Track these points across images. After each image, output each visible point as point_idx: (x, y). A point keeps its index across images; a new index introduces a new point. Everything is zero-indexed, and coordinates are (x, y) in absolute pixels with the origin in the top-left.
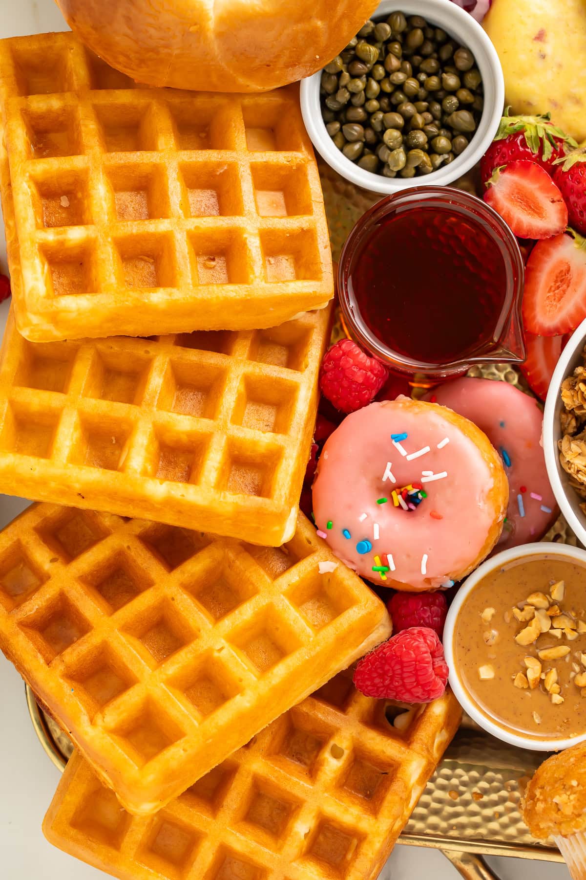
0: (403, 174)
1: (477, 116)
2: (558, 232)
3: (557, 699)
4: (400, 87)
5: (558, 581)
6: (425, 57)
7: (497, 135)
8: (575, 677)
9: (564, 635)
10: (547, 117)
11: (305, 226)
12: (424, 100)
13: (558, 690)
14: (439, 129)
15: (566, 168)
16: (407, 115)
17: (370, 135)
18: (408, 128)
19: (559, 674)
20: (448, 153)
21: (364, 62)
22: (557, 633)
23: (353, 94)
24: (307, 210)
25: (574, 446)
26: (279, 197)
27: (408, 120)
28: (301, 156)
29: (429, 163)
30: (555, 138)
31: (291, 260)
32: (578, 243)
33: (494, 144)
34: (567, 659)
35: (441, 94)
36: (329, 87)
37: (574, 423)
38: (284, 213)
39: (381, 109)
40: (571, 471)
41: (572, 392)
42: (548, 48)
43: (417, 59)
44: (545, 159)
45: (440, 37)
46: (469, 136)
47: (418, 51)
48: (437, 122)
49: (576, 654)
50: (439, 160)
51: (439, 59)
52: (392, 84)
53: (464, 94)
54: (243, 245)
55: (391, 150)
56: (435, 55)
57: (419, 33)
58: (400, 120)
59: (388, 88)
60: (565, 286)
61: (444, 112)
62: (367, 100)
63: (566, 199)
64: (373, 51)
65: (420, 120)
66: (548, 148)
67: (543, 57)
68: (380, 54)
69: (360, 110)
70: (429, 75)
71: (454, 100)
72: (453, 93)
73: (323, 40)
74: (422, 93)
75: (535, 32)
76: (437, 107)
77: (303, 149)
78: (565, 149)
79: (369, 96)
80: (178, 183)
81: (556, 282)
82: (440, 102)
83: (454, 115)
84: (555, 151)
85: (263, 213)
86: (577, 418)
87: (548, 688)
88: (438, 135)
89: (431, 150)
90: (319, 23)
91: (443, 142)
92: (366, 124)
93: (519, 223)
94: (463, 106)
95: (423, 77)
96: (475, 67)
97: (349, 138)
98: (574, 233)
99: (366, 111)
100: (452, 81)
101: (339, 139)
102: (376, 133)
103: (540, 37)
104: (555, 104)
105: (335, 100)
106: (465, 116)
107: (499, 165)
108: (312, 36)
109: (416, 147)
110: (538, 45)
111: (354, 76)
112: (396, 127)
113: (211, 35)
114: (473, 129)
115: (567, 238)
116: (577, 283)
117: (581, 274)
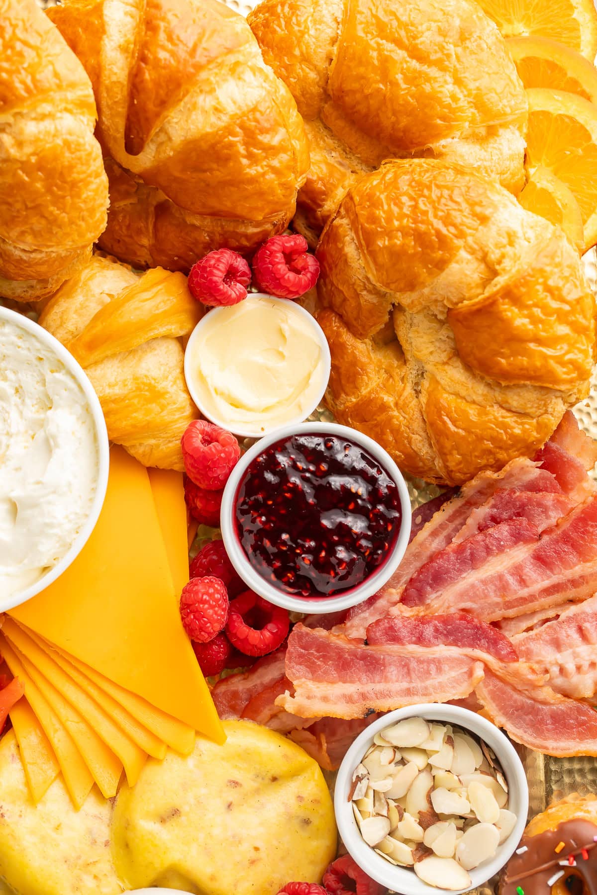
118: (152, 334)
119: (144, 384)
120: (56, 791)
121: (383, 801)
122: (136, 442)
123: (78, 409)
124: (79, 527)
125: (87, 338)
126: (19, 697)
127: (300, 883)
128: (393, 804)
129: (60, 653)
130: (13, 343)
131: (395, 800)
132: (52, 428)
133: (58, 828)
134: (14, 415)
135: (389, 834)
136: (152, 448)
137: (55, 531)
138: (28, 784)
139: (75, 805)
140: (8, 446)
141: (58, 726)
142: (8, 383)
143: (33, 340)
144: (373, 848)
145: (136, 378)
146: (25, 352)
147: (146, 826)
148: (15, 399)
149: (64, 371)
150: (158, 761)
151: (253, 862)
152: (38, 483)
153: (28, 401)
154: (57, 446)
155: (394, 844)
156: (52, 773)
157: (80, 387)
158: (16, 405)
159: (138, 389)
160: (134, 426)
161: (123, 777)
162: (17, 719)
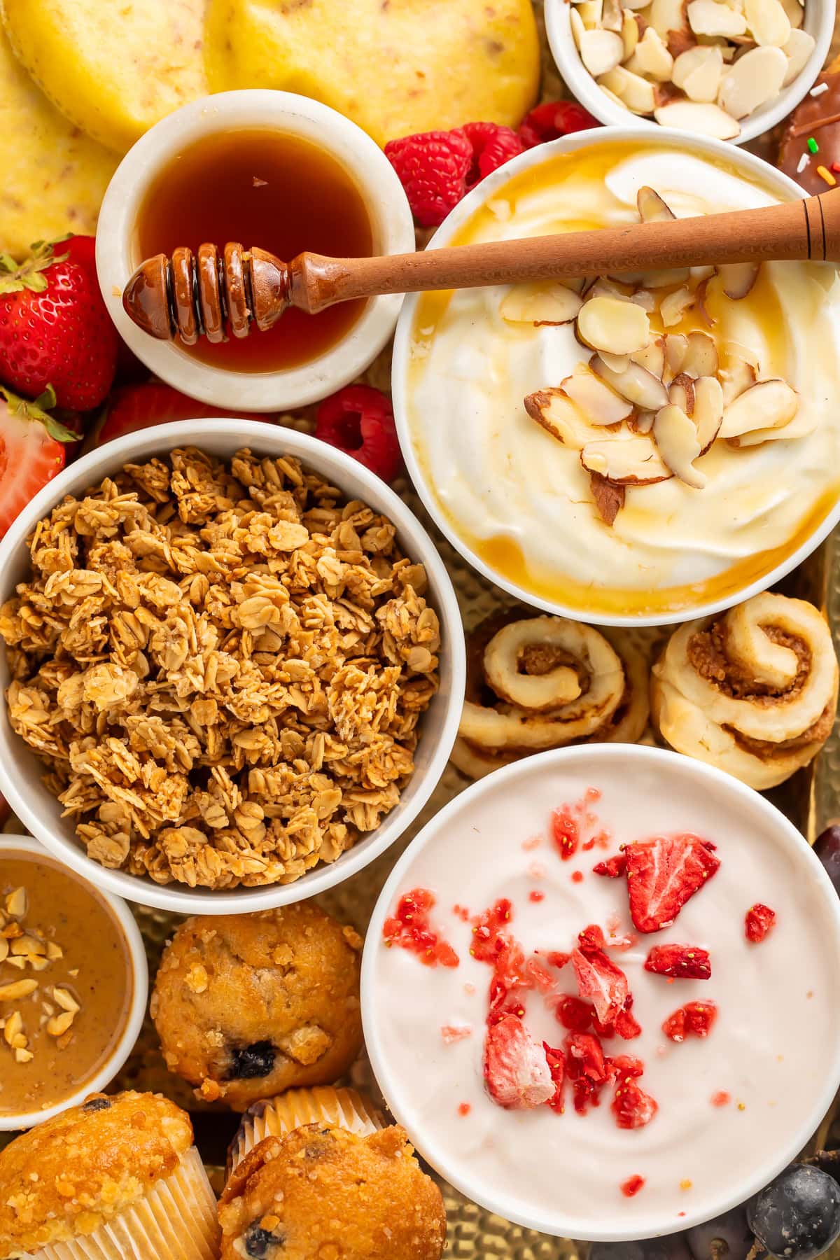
3: (23, 1055)
5: (16, 886)
8: (46, 1024)
9: (28, 964)
13: (25, 1043)
19: (24, 1019)
22: (18, 962)
25: (22, 696)
32: (12, 407)
34: (35, 998)
37: (23, 663)
40: (20, 732)
41: (14, 620)
49: (47, 990)
86: (29, 656)
87: (9, 1040)
98: (7, 395)
116: (15, 465)
117: (19, 452)
121: (616, 10)
127: (481, 124)
128: (630, 15)
131: (634, 11)
133: (126, 12)
135: (624, 64)
144: (597, 79)
147: (258, 14)
151: (414, 94)
155: (628, 79)
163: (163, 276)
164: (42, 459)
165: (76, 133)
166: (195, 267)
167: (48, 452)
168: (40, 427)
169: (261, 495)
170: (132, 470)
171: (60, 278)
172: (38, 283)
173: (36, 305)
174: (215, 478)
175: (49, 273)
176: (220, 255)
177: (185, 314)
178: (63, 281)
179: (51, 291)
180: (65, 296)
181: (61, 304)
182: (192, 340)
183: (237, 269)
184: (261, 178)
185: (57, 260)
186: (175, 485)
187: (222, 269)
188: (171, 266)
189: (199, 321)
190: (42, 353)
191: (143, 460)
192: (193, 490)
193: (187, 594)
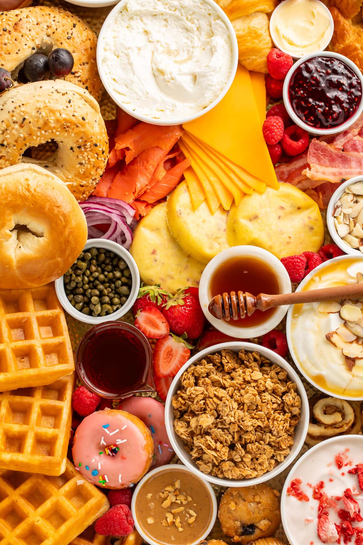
0: (101, 315)
1: (130, 287)
2: (166, 335)
3: (181, 529)
4: (97, 278)
5: (177, 480)
6: (107, 265)
7: (138, 296)
8: (187, 520)
9: (181, 502)
10: (159, 286)
11: (61, 341)
12: (108, 283)
13: (181, 526)
14: (114, 294)
15: (167, 308)
16: (101, 290)
17: (86, 299)
18: (101, 295)
19: (181, 519)
20: (119, 304)
21: (81, 269)
22: (179, 502)
23: (77, 283)
24: (61, 334)
25: (179, 424)
26: (49, 328)
27: (101, 292)
28: (57, 311)
29: (111, 309)
30: (162, 295)
31: (56, 355)
32: (175, 339)
33: (137, 300)
34: (184, 512)
35: (114, 279)
36: (67, 281)
37: (179, 414)
38: (51, 335)
39: (90, 288)
40: (179, 434)
41: (176, 401)
42: (158, 256)
43: (103, 265)
44: (159, 304)
45: (112, 255)
46: (127, 296)
47: (103, 262)
48: (113, 292)
49: (187, 510)
50: (115, 308)
51: (112, 265)
52: (93, 277)
53: (124, 279)
54: (35, 352)
55: (95, 305)
56: (111, 263)
57: (103, 255)
58: (97, 293)
59: (92, 279)
60: (171, 357)
61: (116, 287)
62: (84, 284)
63: (168, 321)
64: (84, 265)
65: (106, 292)
66: (160, 299)
67: (156, 261)
68: (88, 265)
69: (81, 289)
70: (109, 272)
71: (120, 282)
72: (119, 279)
73: (61, 265)
74: (106, 280)
75: (151, 251)
76: (113, 285)
77: (58, 308)
78: (167, 299)
79: (84, 283)
80: (6, 328)
81: (167, 355)
82: (114, 283)
83: (120, 288)
84: (163, 300)
85: (43, 336)
86: (180, 411)
87: (177, 525)
88: (114, 297)
89: (112, 304)
90: (59, 259)
91: (116, 300)
92: (84, 294)
93: (150, 333)
94: (123, 284)
95: (106, 273)
96: (127, 268)
97: (77, 301)
98: (173, 335)
99: (83, 289)
100: (118, 274)
101: (73, 302)
102: (88, 298)
103: (154, 252)
104: (163, 280)
105: (70, 285)
106: (124, 289)
107: (140, 308)
108: (57, 264)
109: (105, 303)
110: (153, 256)
111: (77, 276)
112: (96, 296)
113: (15, 268)
114: (128, 293)
115: (170, 337)
116: (176, 356)
117: (177, 352)
118: (258, 9)
119: (253, 31)
120: (203, 206)
121: (347, 218)
122: (247, 57)
123: (225, 36)
124: (222, 88)
125: (230, 8)
126: (189, 166)
127: (309, 252)
128: (351, 220)
129: (208, 148)
130: (198, 7)
131: (353, 218)
132: (214, 43)
133: (204, 221)
134: (196, 38)
135: (349, 233)
136: (254, 60)
137: (213, 88)
138: (192, 202)
139: (211, 212)
140: (193, 52)
141: (205, 178)
142: (194, 25)
143: (208, 5)
144: (342, 238)
145: (249, 28)
146: (203, 11)
147: (243, 222)
148: (197, 33)
149: (220, 20)
150: (250, 195)
151: (288, 243)
152: (207, 66)
153: (202, 33)
154: (216, 51)
155: (350, 238)
156: (202, 198)
157: (227, 27)
158: (197, 35)
159: (250, 32)
160: (247, 49)
161: (233, 202)
162: (187, 175)
163: (221, 301)
164: (184, 354)
165: (189, 256)
166: (230, 298)
167: (186, 352)
168: (183, 344)
169: (248, 363)
170: (210, 357)
171: (188, 301)
172: (182, 302)
173: (181, 309)
174: (234, 358)
175: (184, 299)
176: (237, 295)
177: (227, 312)
178: (189, 302)
179: (185, 305)
180: (189, 306)
181: (189, 308)
182: (229, 319)
183: (242, 299)
184: (246, 271)
185: (187, 295)
186: (223, 361)
187: (238, 299)
188: (222, 298)
189: (231, 314)
190: (183, 323)
191: (213, 353)
192: (228, 362)
193: (228, 393)
